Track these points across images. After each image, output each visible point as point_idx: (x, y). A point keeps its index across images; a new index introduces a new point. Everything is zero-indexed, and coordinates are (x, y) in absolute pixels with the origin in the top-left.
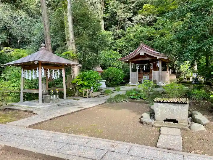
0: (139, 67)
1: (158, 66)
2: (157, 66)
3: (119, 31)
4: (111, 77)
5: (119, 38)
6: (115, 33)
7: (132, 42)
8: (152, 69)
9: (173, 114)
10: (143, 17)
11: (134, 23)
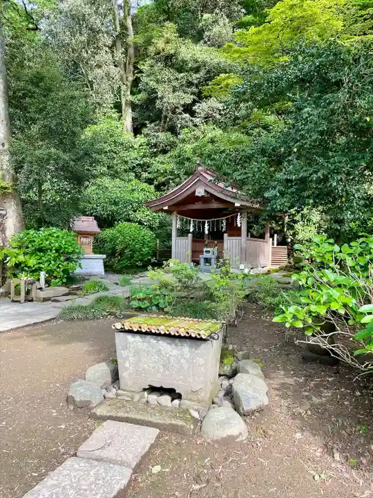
0: (194, 226)
1: (239, 225)
2: (237, 225)
3: (163, 137)
4: (119, 248)
5: (164, 152)
6: (153, 141)
7: (187, 164)
8: (225, 232)
9: (167, 372)
10: (220, 106)
11: (198, 120)
